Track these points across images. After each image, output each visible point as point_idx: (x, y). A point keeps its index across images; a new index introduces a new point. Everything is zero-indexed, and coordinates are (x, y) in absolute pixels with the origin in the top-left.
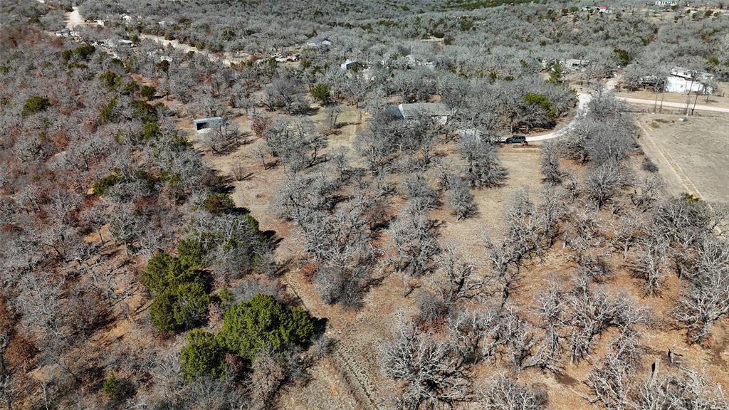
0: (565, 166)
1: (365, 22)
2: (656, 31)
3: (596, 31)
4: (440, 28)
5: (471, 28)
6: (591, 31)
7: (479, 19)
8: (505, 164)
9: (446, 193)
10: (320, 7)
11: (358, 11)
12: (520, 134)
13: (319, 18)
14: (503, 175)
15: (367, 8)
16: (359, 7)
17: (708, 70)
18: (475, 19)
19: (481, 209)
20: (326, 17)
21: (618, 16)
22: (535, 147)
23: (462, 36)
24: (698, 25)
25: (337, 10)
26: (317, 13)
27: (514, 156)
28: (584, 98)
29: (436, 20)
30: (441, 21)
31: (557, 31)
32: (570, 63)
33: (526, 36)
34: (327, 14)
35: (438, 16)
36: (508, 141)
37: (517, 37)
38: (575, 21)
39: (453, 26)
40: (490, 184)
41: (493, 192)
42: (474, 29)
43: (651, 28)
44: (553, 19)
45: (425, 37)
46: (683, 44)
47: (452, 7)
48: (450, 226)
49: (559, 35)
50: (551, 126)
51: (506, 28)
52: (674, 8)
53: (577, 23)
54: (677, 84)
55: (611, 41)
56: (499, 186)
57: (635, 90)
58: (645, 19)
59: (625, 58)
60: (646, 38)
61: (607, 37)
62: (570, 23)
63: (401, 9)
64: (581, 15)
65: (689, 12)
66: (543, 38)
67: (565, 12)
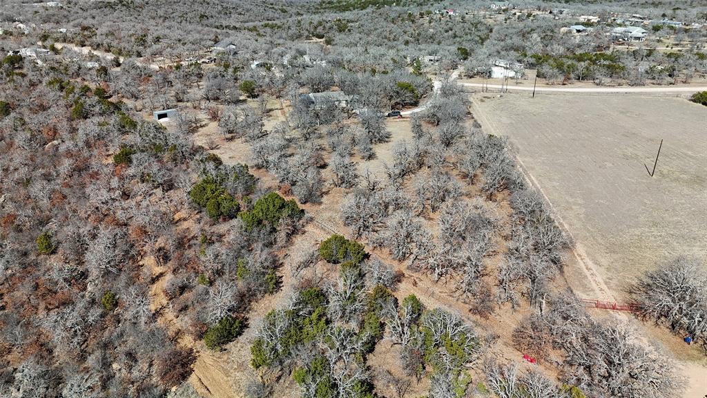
0: (426, 127)
1: (251, 25)
2: (491, 31)
3: (447, 31)
4: (320, 30)
5: (347, 30)
6: (443, 31)
7: (352, 22)
8: (388, 129)
9: (356, 148)
11: (241, 14)
12: (396, 111)
13: (205, 22)
14: (388, 136)
15: (248, 11)
16: (240, 10)
17: (519, 61)
18: (348, 21)
19: (378, 155)
20: (211, 20)
21: (463, 18)
22: (407, 118)
23: (340, 37)
24: (521, 25)
25: (220, 13)
26: (202, 16)
27: (394, 124)
28: (437, 85)
29: (316, 23)
30: (320, 24)
31: (417, 32)
32: (427, 59)
33: (392, 37)
34: (212, 17)
35: (316, 18)
36: (389, 116)
37: (386, 38)
38: (430, 22)
39: (331, 28)
40: (380, 141)
41: (383, 145)
42: (349, 30)
43: (487, 28)
44: (413, 21)
45: (308, 38)
46: (509, 41)
47: (325, 8)
48: (361, 164)
49: (419, 34)
50: (415, 104)
51: (376, 29)
52: (504, 11)
53: (432, 24)
54: (498, 73)
55: (458, 39)
56: (387, 142)
57: (471, 77)
58: (483, 20)
59: (465, 54)
60: (483, 37)
61: (455, 36)
62: (426, 25)
63: (280, 11)
64: (435, 18)
66: (406, 38)
67: (422, 15)
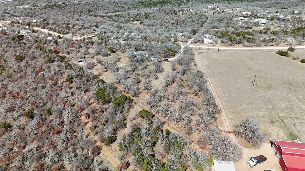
0: (177, 66)
1: (109, 14)
2: (207, 19)
3: (189, 19)
4: (138, 18)
5: (149, 18)
6: (187, 19)
7: (151, 14)
8: (163, 67)
9: (151, 75)
10: (89, 8)
11: (105, 9)
12: (167, 59)
13: (90, 13)
14: (163, 69)
15: (108, 8)
16: (104, 7)
17: (215, 36)
18: (149, 14)
19: (159, 77)
20: (93, 13)
21: (196, 13)
22: (170, 62)
23: (146, 21)
24: (219, 16)
25: (96, 9)
26: (89, 11)
27: (165, 64)
28: (183, 47)
29: (136, 14)
30: (138, 15)
31: (177, 19)
32: (180, 34)
33: (167, 21)
34: (93, 11)
35: (136, 11)
36: (164, 61)
37: (164, 22)
38: (183, 14)
39: (142, 17)
40: (160, 72)
41: (161, 73)
42: (150, 18)
43: (206, 17)
44: (176, 14)
45: (133, 21)
46: (213, 25)
48: (153, 81)
49: (178, 20)
50: (174, 55)
51: (161, 18)
52: (213, 9)
53: (183, 15)
54: (206, 41)
55: (193, 23)
56: (162, 72)
57: (196, 43)
58: (204, 13)
59: (195, 32)
60: (204, 22)
61: (192, 21)
62: (181, 16)
63: (121, 7)
64: (184, 12)
65: (217, 11)
66: (173, 21)
67: (179, 11)
